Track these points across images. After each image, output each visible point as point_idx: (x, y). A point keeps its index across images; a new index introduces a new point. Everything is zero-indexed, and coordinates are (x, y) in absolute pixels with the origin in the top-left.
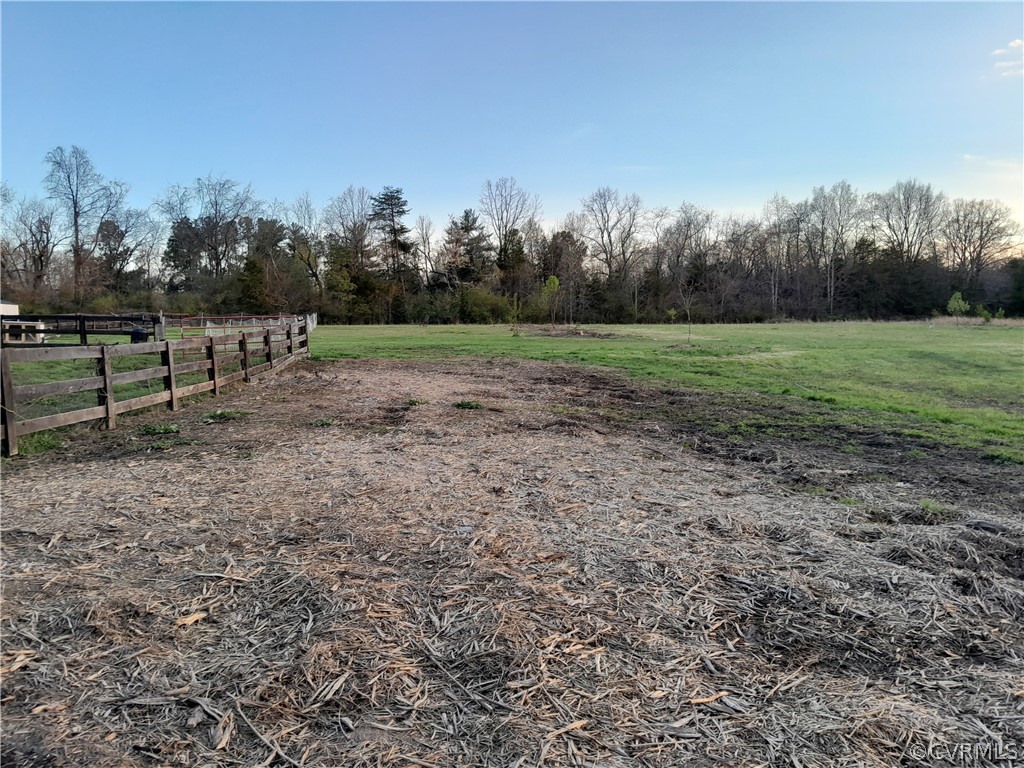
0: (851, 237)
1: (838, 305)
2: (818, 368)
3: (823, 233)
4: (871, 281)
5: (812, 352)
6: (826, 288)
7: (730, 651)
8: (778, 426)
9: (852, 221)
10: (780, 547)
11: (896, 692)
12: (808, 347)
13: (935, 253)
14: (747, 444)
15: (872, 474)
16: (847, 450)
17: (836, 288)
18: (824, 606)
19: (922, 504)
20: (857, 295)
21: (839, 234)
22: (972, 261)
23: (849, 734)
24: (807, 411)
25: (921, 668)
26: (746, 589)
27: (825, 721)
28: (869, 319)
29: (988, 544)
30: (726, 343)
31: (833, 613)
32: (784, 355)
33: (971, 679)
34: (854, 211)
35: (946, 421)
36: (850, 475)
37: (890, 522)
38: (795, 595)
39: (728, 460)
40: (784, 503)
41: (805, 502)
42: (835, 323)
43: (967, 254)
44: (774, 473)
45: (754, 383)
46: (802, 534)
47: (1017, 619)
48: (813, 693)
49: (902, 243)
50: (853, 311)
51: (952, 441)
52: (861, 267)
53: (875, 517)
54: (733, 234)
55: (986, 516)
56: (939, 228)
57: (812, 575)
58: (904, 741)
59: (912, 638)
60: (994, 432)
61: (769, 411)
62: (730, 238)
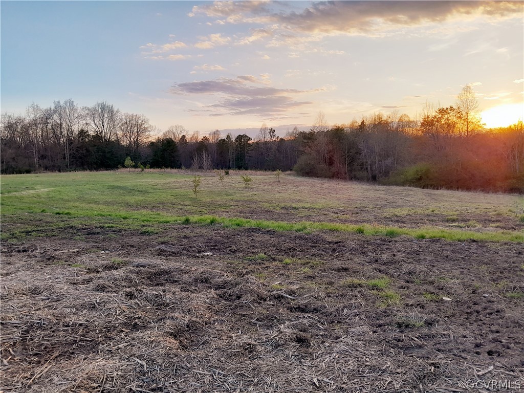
0: (76, 128)
1: (72, 163)
2: (61, 197)
3: (61, 125)
4: (88, 151)
5: (58, 188)
6: (64, 154)
7: (5, 365)
8: (38, 231)
9: (76, 120)
10: (37, 298)
11: (98, 358)
12: (56, 186)
13: (117, 138)
14: (20, 243)
15: (89, 249)
16: (76, 239)
17: (70, 155)
18: (61, 324)
19: (113, 260)
20: (81, 158)
21: (70, 127)
22: (134, 142)
23: (73, 388)
24: (55, 220)
25: (111, 342)
26: (16, 327)
27: (60, 386)
28: (88, 170)
29: (142, 273)
30: (7, 186)
31: (66, 326)
32: (43, 191)
33: (133, 339)
34: (76, 115)
35: (125, 218)
36: (78, 251)
37: (98, 272)
38: (45, 322)
39: (8, 254)
40: (41, 273)
41: (52, 270)
42: (71, 173)
43: (132, 139)
44: (36, 257)
45: (24, 208)
46: (50, 288)
47: (153, 305)
48: (55, 373)
49: (102, 133)
50: (80, 166)
51: (127, 227)
52: (82, 144)
53: (90, 271)
54: (8, 123)
55: (141, 260)
56: (118, 126)
57: (55, 309)
58: (102, 381)
59: (107, 328)
60: (146, 221)
61: (34, 223)
62: (6, 125)
